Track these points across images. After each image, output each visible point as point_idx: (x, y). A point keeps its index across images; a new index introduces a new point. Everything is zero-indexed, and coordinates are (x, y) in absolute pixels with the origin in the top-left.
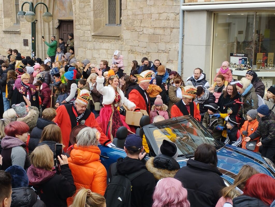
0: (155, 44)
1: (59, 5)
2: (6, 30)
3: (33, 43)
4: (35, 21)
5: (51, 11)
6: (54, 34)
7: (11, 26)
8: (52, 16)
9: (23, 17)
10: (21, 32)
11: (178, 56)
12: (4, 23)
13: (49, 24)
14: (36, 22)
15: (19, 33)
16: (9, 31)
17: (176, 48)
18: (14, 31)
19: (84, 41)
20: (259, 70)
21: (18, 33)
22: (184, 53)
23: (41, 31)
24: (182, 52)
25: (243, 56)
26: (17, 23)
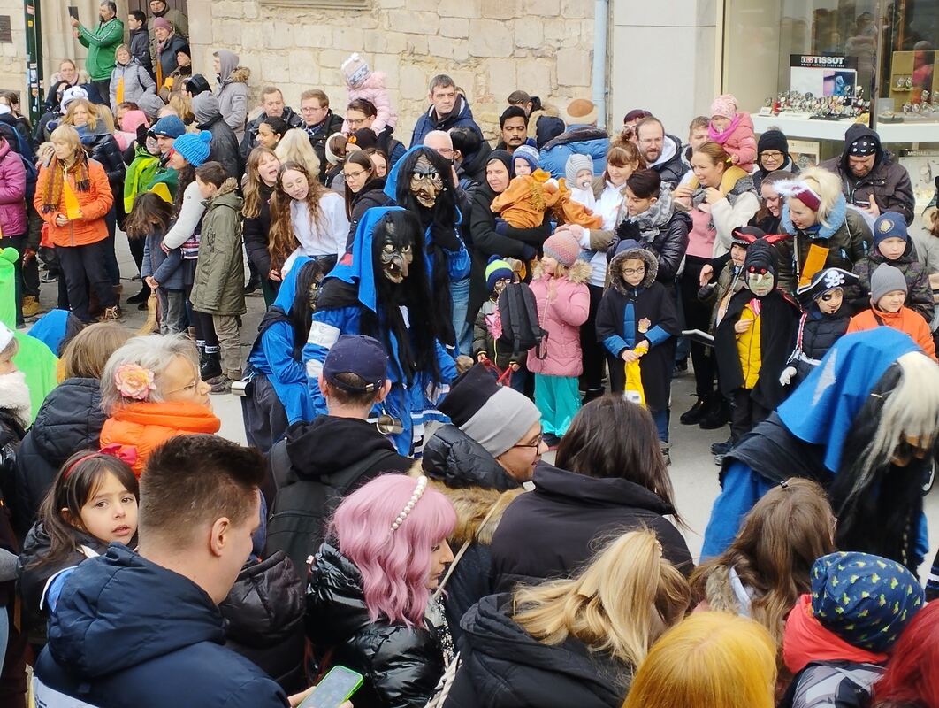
0: (501, 23)
3: (29, 31)
11: (591, 68)
17: (584, 39)
19: (227, 18)
20: (898, 115)
22: (612, 56)
24: (608, 56)
25: (837, 66)
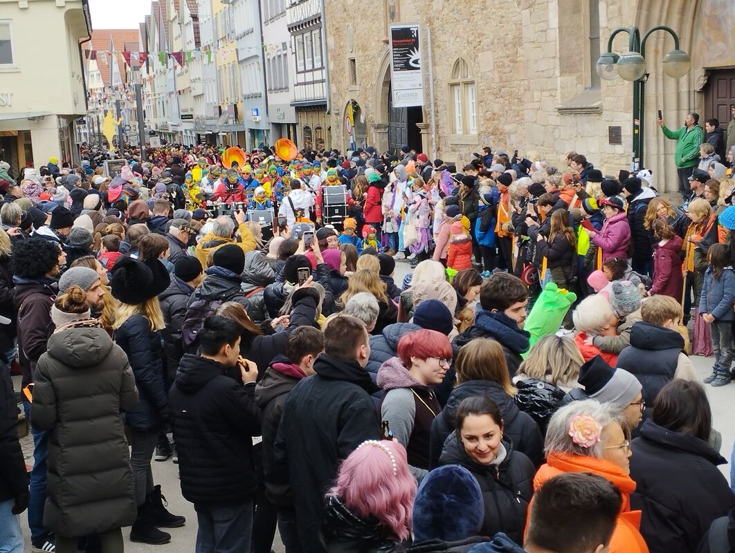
1: (706, 28)
2: (564, 107)
3: (635, 136)
4: (643, 77)
5: (684, 47)
6: (692, 107)
7: (577, 94)
8: (687, 59)
9: (610, 69)
10: (602, 109)
12: (561, 87)
13: (678, 83)
14: (646, 78)
15: (596, 111)
16: (573, 107)
18: (584, 106)
21: (594, 112)
23: (657, 101)
26: (593, 85)
